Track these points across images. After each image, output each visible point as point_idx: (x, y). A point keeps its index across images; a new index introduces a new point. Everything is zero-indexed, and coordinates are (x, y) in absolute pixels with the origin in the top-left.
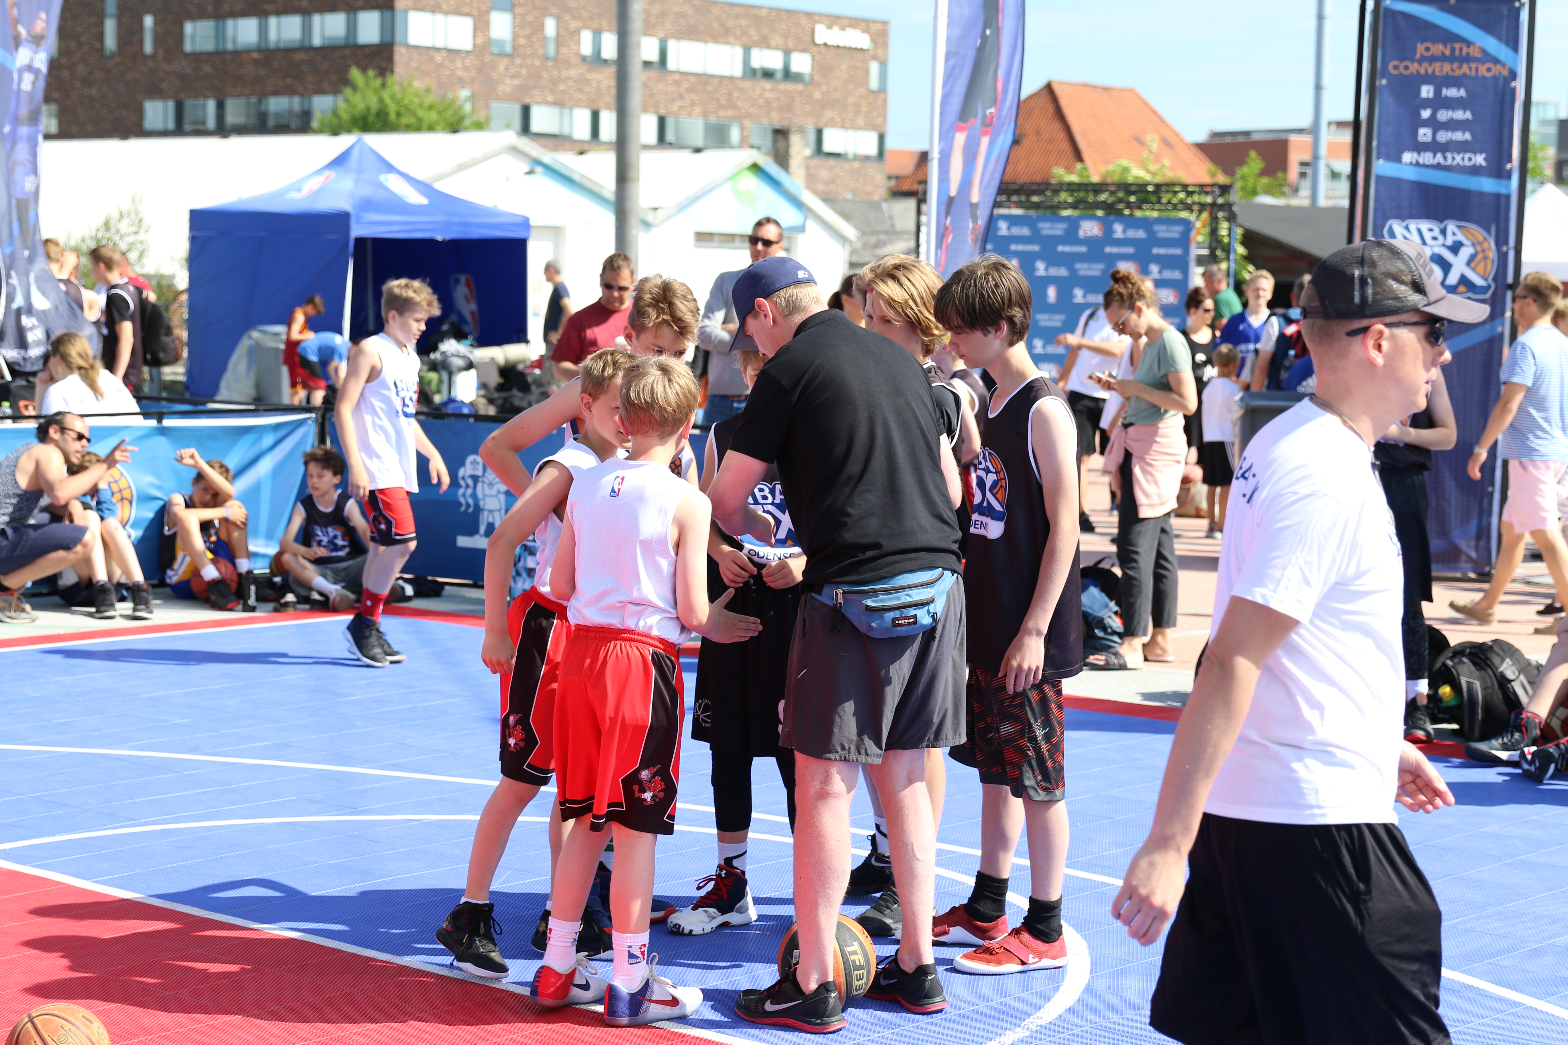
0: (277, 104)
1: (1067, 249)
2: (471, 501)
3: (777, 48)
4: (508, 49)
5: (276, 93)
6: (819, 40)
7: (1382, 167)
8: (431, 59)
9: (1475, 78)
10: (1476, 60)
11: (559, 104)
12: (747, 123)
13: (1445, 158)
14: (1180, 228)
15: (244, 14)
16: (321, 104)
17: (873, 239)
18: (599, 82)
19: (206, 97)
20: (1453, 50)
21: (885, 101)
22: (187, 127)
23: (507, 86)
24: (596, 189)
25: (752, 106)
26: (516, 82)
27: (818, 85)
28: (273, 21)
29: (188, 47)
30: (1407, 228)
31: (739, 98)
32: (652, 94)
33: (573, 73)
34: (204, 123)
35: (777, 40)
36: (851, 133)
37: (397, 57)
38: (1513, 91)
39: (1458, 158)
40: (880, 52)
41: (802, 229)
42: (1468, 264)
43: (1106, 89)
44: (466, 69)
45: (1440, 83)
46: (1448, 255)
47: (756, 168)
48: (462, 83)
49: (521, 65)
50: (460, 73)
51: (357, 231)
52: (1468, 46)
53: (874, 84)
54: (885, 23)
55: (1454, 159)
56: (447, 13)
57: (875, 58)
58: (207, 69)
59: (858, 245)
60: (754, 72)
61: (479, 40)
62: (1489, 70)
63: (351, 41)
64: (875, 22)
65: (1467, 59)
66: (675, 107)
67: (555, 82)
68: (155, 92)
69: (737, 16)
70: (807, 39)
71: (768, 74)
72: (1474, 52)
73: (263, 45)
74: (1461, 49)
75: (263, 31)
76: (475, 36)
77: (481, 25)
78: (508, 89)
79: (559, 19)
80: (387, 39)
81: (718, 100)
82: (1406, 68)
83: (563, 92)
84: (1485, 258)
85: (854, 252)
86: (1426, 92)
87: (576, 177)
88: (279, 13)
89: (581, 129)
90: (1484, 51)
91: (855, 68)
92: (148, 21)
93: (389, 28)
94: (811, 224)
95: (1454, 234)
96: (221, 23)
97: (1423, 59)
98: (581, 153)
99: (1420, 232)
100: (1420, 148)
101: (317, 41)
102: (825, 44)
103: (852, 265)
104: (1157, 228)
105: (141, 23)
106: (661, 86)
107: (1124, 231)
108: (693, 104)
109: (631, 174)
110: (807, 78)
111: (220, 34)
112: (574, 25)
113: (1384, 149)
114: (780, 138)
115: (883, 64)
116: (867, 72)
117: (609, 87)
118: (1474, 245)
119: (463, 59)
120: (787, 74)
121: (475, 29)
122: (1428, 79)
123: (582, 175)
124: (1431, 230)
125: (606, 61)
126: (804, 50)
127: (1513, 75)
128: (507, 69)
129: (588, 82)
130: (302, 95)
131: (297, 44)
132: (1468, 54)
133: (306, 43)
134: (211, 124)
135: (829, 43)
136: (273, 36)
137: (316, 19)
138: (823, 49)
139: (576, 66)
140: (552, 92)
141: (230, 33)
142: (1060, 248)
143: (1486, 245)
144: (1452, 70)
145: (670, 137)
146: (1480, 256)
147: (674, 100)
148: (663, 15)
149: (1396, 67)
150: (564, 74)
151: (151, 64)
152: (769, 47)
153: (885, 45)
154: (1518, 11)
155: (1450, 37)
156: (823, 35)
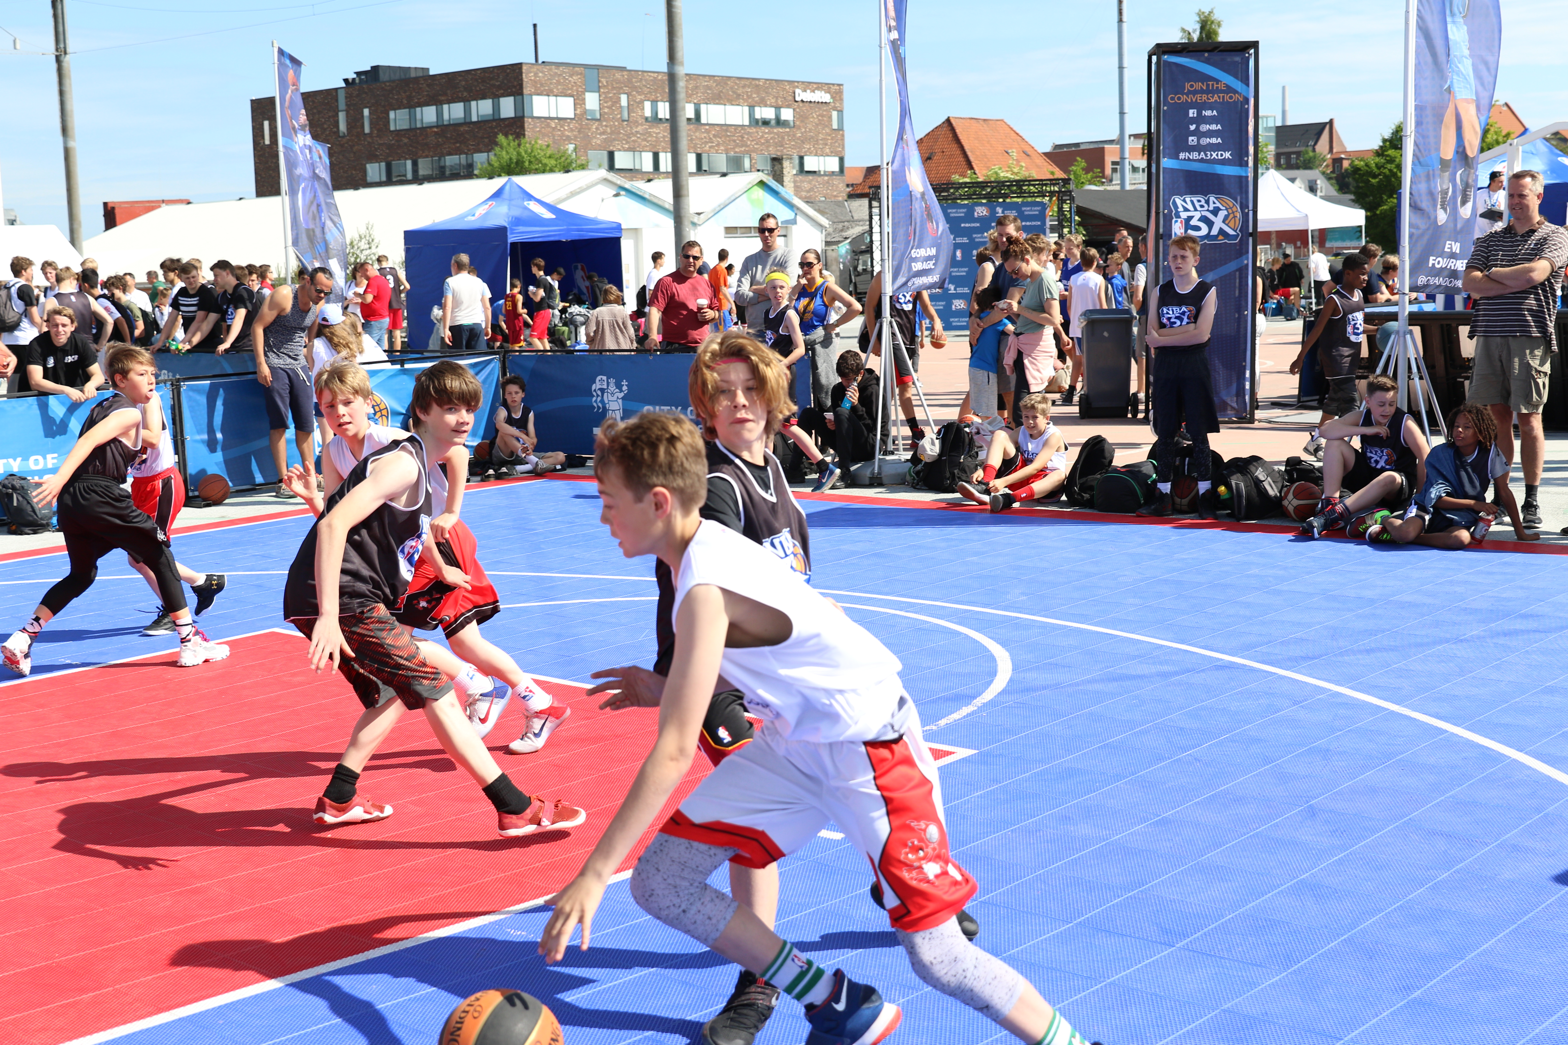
0: (451, 160)
1: (967, 225)
2: (600, 405)
3: (771, 106)
4: (598, 117)
5: (450, 154)
6: (797, 99)
7: (1166, 162)
8: (548, 125)
9: (1223, 103)
10: (1222, 91)
11: (632, 150)
12: (754, 155)
13: (1206, 155)
14: (1039, 208)
15: (428, 104)
16: (480, 159)
17: (840, 226)
18: (657, 134)
19: (406, 159)
20: (1208, 85)
21: (843, 135)
22: (394, 180)
23: (598, 140)
24: (660, 203)
25: (757, 144)
26: (604, 137)
27: (799, 128)
28: (445, 107)
29: (392, 128)
30: (1184, 201)
31: (748, 139)
32: (692, 140)
33: (639, 129)
34: (405, 176)
35: (771, 100)
36: (821, 158)
37: (526, 125)
38: (1247, 110)
39: (1214, 155)
40: (838, 105)
41: (794, 222)
42: (1224, 222)
43: (985, 120)
44: (572, 130)
45: (1200, 107)
46: (1211, 216)
47: (762, 184)
48: (569, 139)
49: (606, 126)
50: (567, 133)
51: (512, 238)
52: (1217, 84)
53: (835, 126)
54: (839, 85)
55: (1211, 155)
56: (556, 96)
57: (835, 109)
58: (406, 140)
59: (830, 230)
60: (757, 121)
61: (578, 112)
62: (1231, 98)
63: (496, 117)
64: (833, 84)
65: (1218, 91)
66: (707, 148)
67: (628, 136)
68: (373, 158)
69: (744, 87)
70: (791, 98)
71: (766, 123)
72: (1221, 86)
73: (440, 123)
74: (1213, 85)
75: (439, 114)
76: (575, 110)
77: (579, 102)
78: (599, 142)
79: (628, 94)
80: (520, 114)
81: (734, 141)
82: (1179, 99)
83: (634, 141)
84: (1235, 217)
85: (828, 235)
86: (1192, 113)
87: (647, 196)
88: (449, 102)
89: (648, 166)
90: (1227, 86)
91: (822, 116)
92: (366, 112)
93: (520, 107)
94: (799, 219)
95: (1214, 203)
96: (412, 110)
97: (1189, 92)
98: (649, 181)
99: (1192, 202)
100: (1191, 149)
101: (474, 119)
102: (802, 101)
103: (828, 243)
104: (1024, 209)
105: (362, 112)
106: (697, 134)
107: (1003, 212)
108: (718, 145)
109: (684, 192)
110: (792, 124)
111: (412, 118)
112: (639, 98)
113: (1167, 151)
114: (776, 163)
115: (840, 112)
116: (830, 117)
117: (664, 137)
118: (1227, 209)
119: (569, 123)
120: (779, 122)
121: (575, 105)
122: (1193, 105)
123: (651, 195)
124: (1199, 201)
125: (661, 119)
126: (788, 106)
127: (1247, 101)
128: (597, 129)
129: (650, 135)
130: (466, 154)
131: (463, 121)
132: (1217, 87)
133: (468, 120)
134: (410, 176)
135: (805, 100)
136: (446, 116)
137: (473, 103)
138: (801, 104)
139: (642, 125)
140: (627, 142)
141: (418, 116)
142: (963, 225)
143: (1235, 209)
144: (1208, 99)
145: (705, 167)
146: (1231, 216)
147: (706, 143)
148: (697, 87)
149: (1172, 99)
150: (634, 130)
151: (369, 140)
152: (766, 106)
153: (841, 100)
154: (1248, 59)
155: (1205, 78)
156: (801, 95)
